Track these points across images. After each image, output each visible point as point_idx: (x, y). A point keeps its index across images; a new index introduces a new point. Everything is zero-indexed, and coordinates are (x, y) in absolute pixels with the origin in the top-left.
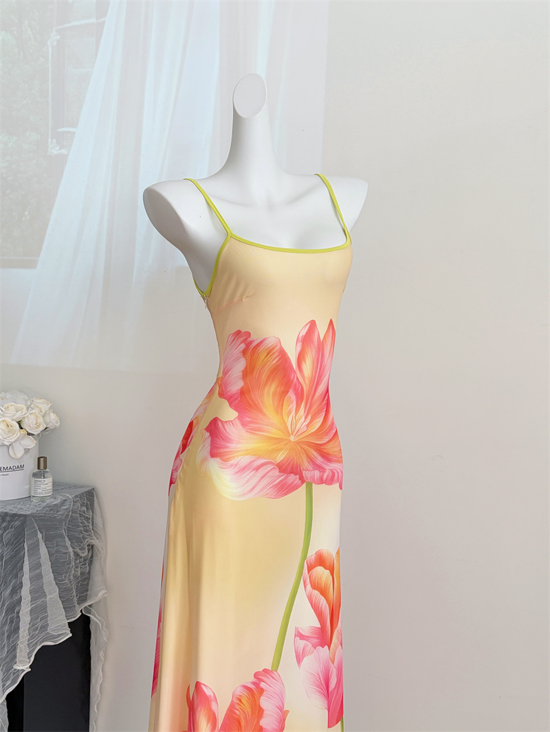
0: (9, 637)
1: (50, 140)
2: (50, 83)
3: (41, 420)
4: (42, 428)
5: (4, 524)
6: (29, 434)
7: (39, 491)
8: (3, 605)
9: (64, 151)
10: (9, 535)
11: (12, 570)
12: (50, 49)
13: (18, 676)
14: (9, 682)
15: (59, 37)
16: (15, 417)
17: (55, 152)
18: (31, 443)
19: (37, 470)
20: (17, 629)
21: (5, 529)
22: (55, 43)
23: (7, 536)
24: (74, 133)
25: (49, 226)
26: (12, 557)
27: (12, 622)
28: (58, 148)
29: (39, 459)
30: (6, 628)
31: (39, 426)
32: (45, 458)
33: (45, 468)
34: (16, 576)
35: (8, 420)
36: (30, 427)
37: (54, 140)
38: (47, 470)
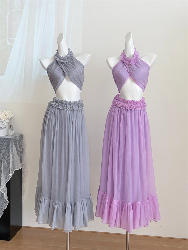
0: (7, 168)
1: (8, 41)
2: (8, 25)
3: (10, 115)
4: (11, 117)
5: (4, 141)
6: (8, 119)
7: (11, 133)
8: (5, 160)
9: (11, 44)
10: (6, 143)
11: (7, 152)
12: (7, 16)
13: (9, 178)
14: (7, 179)
15: (10, 13)
16: (5, 114)
17: (9, 44)
18: (8, 121)
19: (10, 128)
20: (9, 166)
21: (5, 142)
22: (9, 15)
23: (5, 144)
24: (15, 39)
25: (8, 64)
26: (7, 149)
27: (7, 165)
28: (10, 43)
29: (10, 125)
30: (6, 166)
31: (10, 117)
32: (12, 125)
33: (12, 128)
34: (8, 153)
35: (3, 115)
36: (8, 117)
37: (9, 41)
38: (13, 128)
